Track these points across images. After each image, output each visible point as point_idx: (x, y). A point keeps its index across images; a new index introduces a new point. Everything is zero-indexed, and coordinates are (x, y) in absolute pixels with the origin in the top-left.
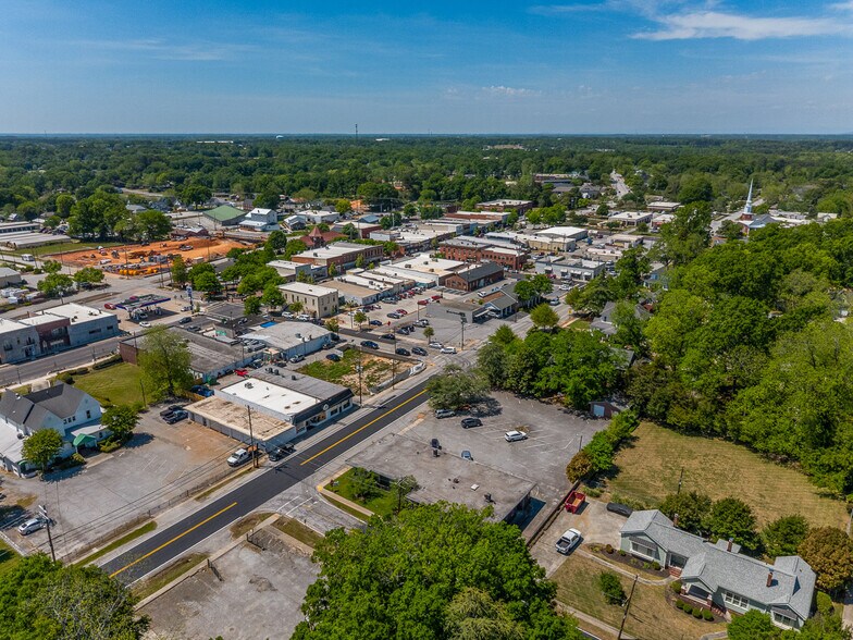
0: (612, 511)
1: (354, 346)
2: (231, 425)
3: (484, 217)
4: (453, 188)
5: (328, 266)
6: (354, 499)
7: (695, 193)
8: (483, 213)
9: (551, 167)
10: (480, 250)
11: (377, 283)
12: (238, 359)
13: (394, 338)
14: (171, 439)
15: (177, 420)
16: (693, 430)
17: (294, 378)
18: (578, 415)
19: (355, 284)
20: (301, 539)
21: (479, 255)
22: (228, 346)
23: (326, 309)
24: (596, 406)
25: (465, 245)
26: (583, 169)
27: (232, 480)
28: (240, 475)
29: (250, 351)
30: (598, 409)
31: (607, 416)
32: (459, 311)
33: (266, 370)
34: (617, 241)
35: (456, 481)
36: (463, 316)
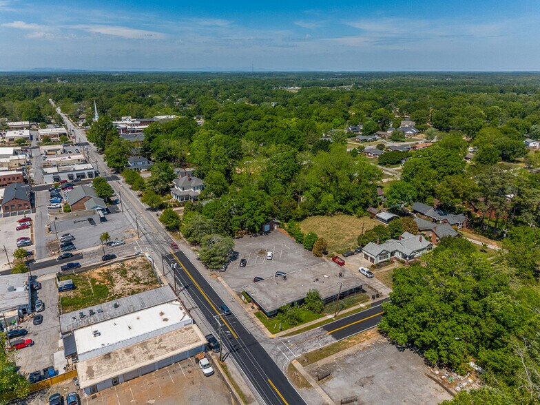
1: (62, 274)
2: (157, 359)
6: (294, 325)
13: (71, 255)
17: (117, 306)
20: (326, 356)
24: (265, 227)
27: (231, 378)
28: (227, 373)
30: (267, 227)
31: (272, 228)
32: (86, 218)
33: (74, 318)
34: (49, 151)
35: (317, 280)
36: (91, 220)
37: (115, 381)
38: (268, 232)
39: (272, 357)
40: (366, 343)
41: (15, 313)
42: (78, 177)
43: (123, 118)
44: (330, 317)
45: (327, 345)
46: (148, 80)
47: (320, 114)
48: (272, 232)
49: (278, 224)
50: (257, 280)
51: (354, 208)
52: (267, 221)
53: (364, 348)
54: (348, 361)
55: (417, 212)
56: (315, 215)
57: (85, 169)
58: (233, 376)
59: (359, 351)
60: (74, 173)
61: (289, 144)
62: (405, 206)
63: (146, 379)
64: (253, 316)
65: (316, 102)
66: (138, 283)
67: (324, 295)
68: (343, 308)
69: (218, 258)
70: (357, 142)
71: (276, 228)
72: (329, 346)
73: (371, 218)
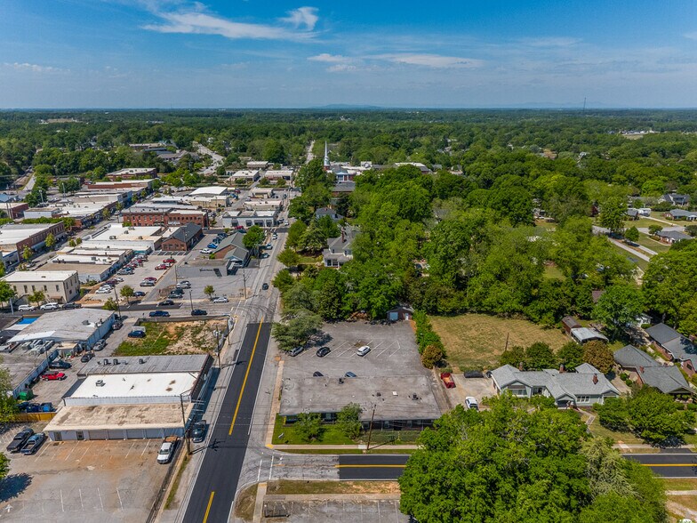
0: (469, 377)
1: (144, 319)
2: (125, 426)
3: (129, 185)
4: (68, 161)
5: (19, 250)
6: (308, 442)
7: (276, 152)
8: (123, 182)
9: (139, 137)
10: (166, 214)
11: (102, 258)
12: (38, 364)
13: (172, 303)
14: (54, 468)
15: (37, 448)
16: (453, 313)
17: (142, 362)
18: (382, 323)
19: (78, 262)
20: (307, 492)
21: (167, 218)
22: (7, 354)
23: (71, 292)
24: (391, 314)
25: (147, 211)
26: (168, 138)
27: (179, 475)
28: (183, 468)
29: (42, 352)
30: (393, 315)
31: (401, 318)
32: (212, 268)
33: (99, 363)
34: (257, 194)
35: (379, 395)
36: (217, 271)
37: (80, 435)
38: (394, 322)
39: (244, 469)
40: (374, 497)
41: (73, 346)
42: (256, 224)
43: (362, 163)
44: (363, 447)
45: (321, 480)
46: (442, 118)
47: (627, 173)
48: (398, 323)
49: (410, 313)
50: (318, 374)
51: (542, 312)
52: (394, 308)
53: (364, 502)
54: (326, 509)
55: (653, 339)
56: (480, 312)
57: (264, 217)
58: (185, 473)
59: (353, 503)
60: (253, 220)
61: (499, 209)
62: (643, 327)
63: (107, 445)
64: (273, 416)
65: (654, 154)
66: (199, 347)
67: (366, 416)
68: (393, 441)
69: (288, 337)
70: (667, 218)
71: (407, 318)
72: (322, 483)
73: (564, 333)
